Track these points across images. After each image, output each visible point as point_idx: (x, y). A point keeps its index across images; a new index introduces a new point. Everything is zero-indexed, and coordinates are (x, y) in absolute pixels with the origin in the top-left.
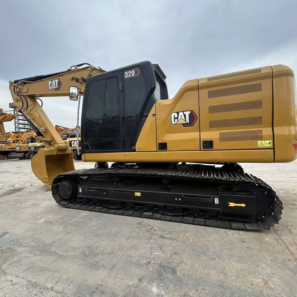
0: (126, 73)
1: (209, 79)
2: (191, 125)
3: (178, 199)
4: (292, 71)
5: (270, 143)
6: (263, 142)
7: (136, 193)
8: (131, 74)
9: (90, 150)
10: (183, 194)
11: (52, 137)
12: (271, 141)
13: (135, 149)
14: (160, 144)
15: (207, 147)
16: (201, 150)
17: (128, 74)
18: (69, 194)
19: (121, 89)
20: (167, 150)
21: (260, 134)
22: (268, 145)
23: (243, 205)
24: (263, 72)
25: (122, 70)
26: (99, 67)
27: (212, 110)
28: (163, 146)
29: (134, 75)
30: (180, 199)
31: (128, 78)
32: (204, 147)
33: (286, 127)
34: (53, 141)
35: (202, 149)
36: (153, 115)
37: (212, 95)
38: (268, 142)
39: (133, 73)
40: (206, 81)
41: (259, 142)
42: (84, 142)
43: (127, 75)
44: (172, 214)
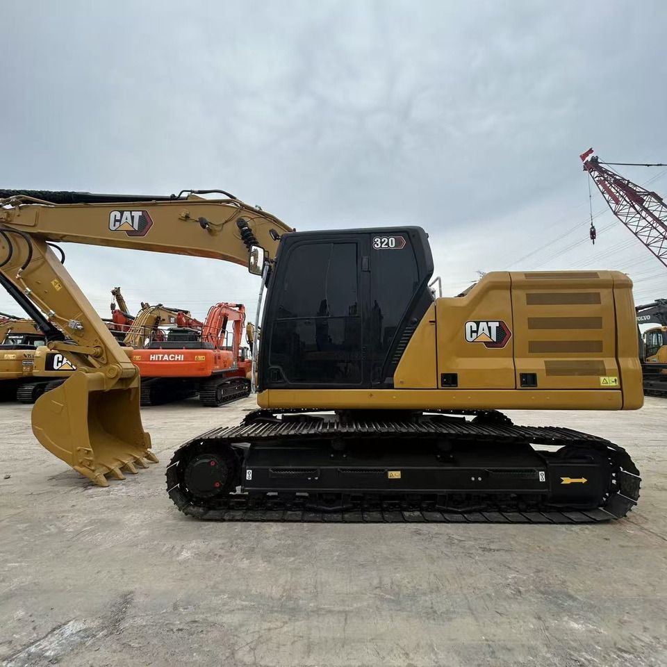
0: (378, 240)
1: (528, 275)
2: (499, 345)
3: (476, 479)
4: (631, 281)
5: (615, 380)
6: (607, 378)
7: (390, 473)
8: (387, 244)
9: (285, 382)
10: (486, 469)
11: (102, 346)
12: (616, 378)
13: (392, 383)
14: (444, 376)
15: (526, 384)
16: (518, 388)
17: (382, 243)
18: (217, 485)
19: (365, 267)
20: (457, 386)
21: (601, 368)
22: (614, 384)
23: (584, 480)
24: (601, 278)
25: (370, 233)
26: (258, 205)
27: (534, 323)
28: (450, 380)
29: (394, 246)
30: (480, 479)
31: (382, 250)
32: (522, 383)
33: (630, 359)
34: (104, 356)
35: (519, 386)
36: (430, 322)
37: (532, 300)
38: (613, 379)
39: (392, 242)
40: (523, 278)
41: (602, 378)
42: (270, 364)
43: (378, 243)
44: (463, 510)
